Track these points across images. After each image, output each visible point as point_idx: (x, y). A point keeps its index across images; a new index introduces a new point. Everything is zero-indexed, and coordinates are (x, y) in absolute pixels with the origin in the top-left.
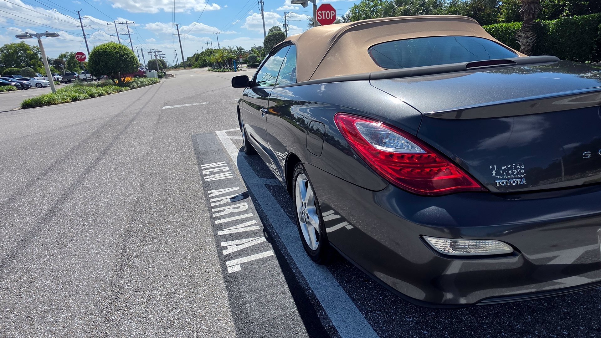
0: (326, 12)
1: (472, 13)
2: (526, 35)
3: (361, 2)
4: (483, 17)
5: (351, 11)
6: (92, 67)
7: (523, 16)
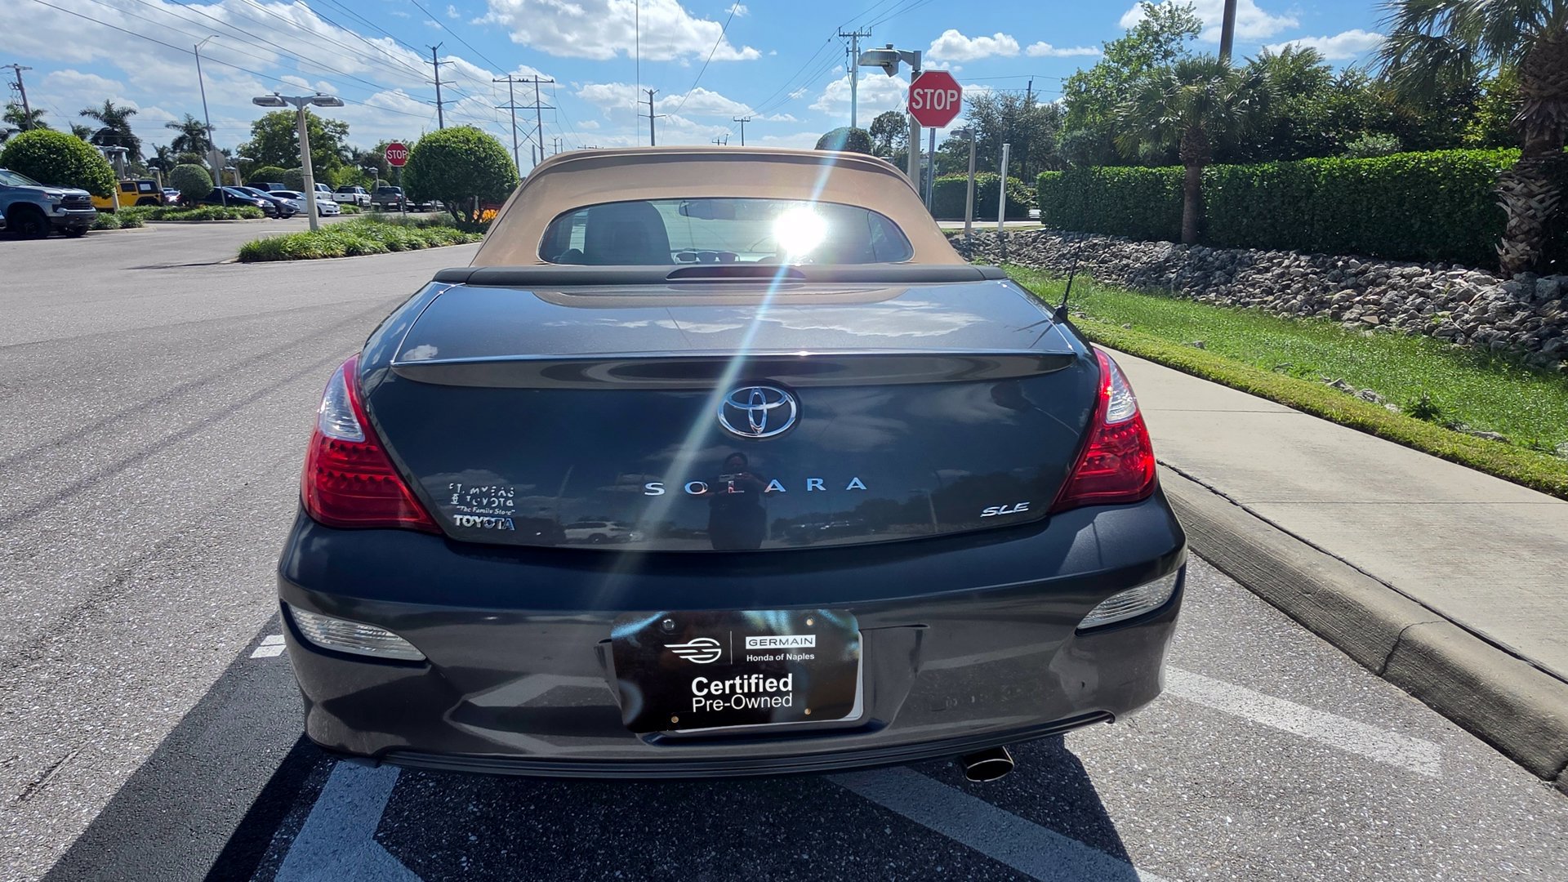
0: (935, 92)
1: (1391, 114)
2: (1525, 186)
3: (1097, 66)
4: (1422, 128)
5: (1065, 87)
6: (411, 180)
7: (1524, 133)
